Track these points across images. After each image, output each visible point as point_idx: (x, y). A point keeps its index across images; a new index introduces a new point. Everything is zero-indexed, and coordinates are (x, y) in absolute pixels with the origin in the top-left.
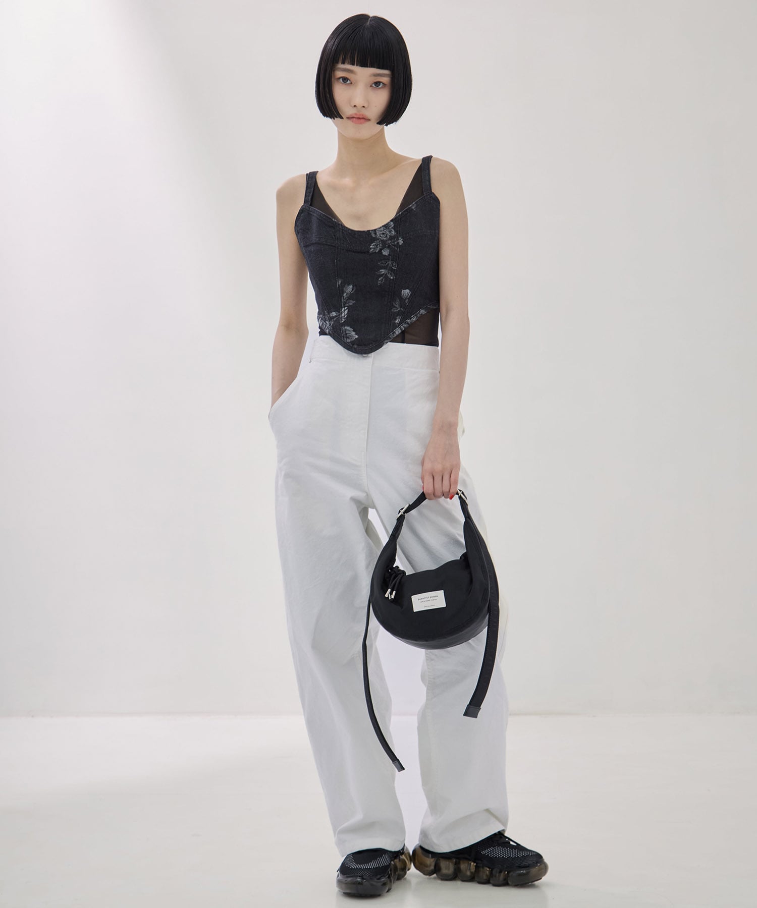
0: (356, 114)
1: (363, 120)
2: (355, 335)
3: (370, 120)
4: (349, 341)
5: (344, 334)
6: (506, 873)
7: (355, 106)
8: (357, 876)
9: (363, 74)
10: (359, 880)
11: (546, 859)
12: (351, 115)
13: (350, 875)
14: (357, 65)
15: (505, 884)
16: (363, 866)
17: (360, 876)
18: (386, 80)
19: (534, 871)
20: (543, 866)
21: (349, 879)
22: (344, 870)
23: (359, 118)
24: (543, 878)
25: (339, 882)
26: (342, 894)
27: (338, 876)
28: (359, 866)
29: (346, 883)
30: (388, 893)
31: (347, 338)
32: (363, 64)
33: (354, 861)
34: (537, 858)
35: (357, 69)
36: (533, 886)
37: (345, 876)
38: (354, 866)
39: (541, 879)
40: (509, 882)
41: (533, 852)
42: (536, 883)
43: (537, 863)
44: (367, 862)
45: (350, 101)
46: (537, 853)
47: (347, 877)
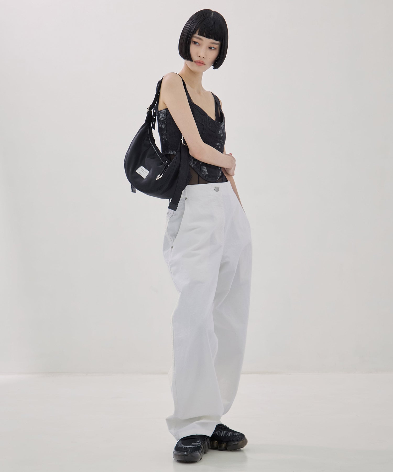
0: (199, 61)
1: (201, 64)
2: (207, 172)
3: (205, 65)
4: (204, 174)
5: (202, 170)
6: (226, 444)
7: (199, 56)
8: (185, 452)
9: (207, 41)
10: (186, 453)
11: (247, 437)
12: (197, 61)
13: (181, 451)
14: (204, 37)
15: (225, 449)
16: (187, 446)
17: (186, 452)
18: (217, 46)
19: (240, 443)
20: (245, 440)
21: (180, 453)
22: (177, 448)
23: (200, 63)
24: (245, 446)
25: (175, 455)
26: (177, 461)
27: (174, 452)
28: (185, 446)
29: (179, 456)
30: (200, 461)
31: (203, 172)
32: (208, 37)
33: (183, 444)
34: (242, 436)
35: (204, 38)
36: (240, 451)
37: (178, 452)
38: (182, 446)
39: (244, 447)
40: (227, 449)
41: (240, 433)
42: (241, 449)
43: (242, 439)
44: (190, 444)
45: (197, 54)
46: (242, 434)
47: (180, 452)
